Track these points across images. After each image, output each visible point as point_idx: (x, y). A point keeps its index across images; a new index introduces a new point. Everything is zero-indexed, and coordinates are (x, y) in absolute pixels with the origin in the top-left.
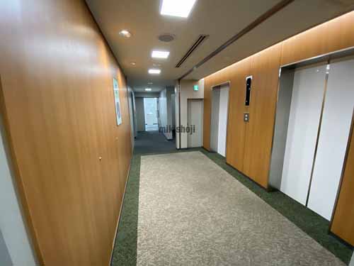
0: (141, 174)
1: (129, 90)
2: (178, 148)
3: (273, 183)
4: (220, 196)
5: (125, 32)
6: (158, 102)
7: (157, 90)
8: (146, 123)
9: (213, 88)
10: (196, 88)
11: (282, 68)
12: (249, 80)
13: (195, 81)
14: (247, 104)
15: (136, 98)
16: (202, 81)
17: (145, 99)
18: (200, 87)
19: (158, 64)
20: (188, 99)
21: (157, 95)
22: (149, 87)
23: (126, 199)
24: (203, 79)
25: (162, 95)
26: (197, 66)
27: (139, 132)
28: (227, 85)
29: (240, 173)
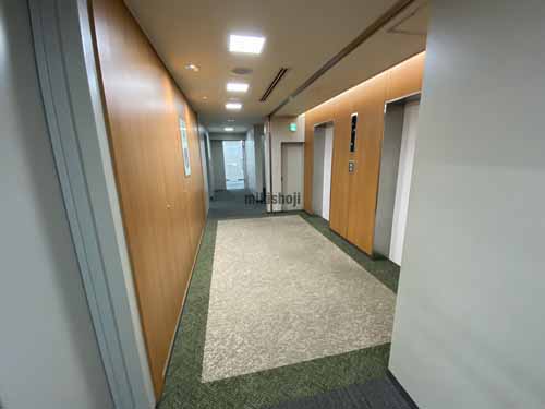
0: (217, 241)
1: (201, 129)
2: (269, 210)
3: (380, 249)
4: (311, 263)
5: (192, 67)
6: (244, 147)
7: (242, 129)
8: (227, 177)
9: (317, 127)
10: (293, 127)
11: (388, 104)
12: (355, 117)
13: (292, 118)
14: (352, 149)
15: (211, 141)
16: (302, 117)
17: (224, 143)
18: (299, 127)
19: (237, 97)
20: (283, 144)
21: (243, 136)
22: (230, 125)
23: (198, 265)
24: (303, 115)
25: (249, 136)
26: (294, 95)
27: (216, 191)
28: (331, 124)
29: (343, 238)
